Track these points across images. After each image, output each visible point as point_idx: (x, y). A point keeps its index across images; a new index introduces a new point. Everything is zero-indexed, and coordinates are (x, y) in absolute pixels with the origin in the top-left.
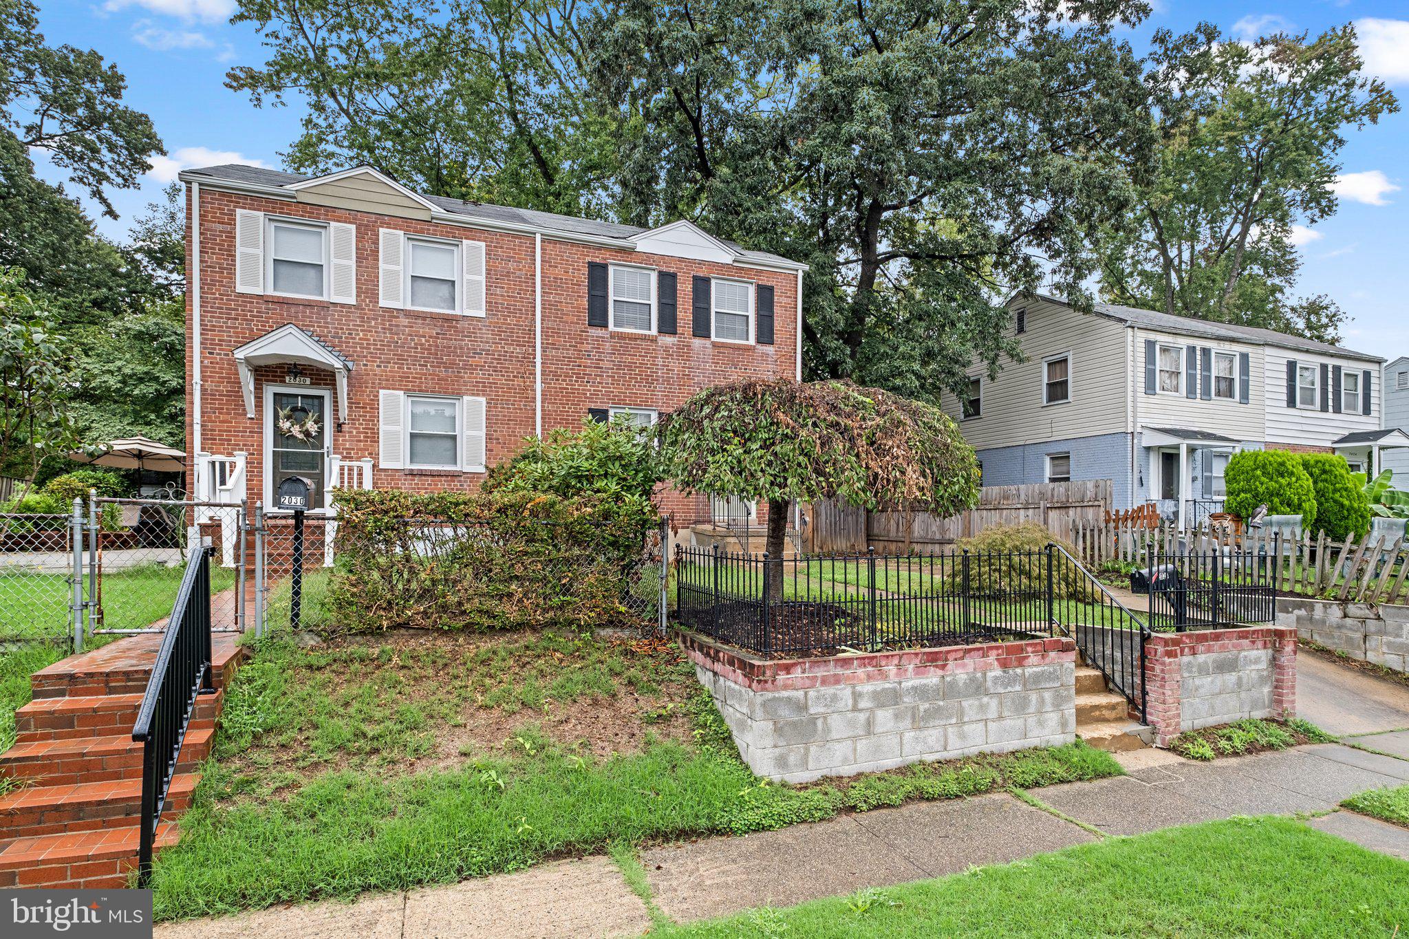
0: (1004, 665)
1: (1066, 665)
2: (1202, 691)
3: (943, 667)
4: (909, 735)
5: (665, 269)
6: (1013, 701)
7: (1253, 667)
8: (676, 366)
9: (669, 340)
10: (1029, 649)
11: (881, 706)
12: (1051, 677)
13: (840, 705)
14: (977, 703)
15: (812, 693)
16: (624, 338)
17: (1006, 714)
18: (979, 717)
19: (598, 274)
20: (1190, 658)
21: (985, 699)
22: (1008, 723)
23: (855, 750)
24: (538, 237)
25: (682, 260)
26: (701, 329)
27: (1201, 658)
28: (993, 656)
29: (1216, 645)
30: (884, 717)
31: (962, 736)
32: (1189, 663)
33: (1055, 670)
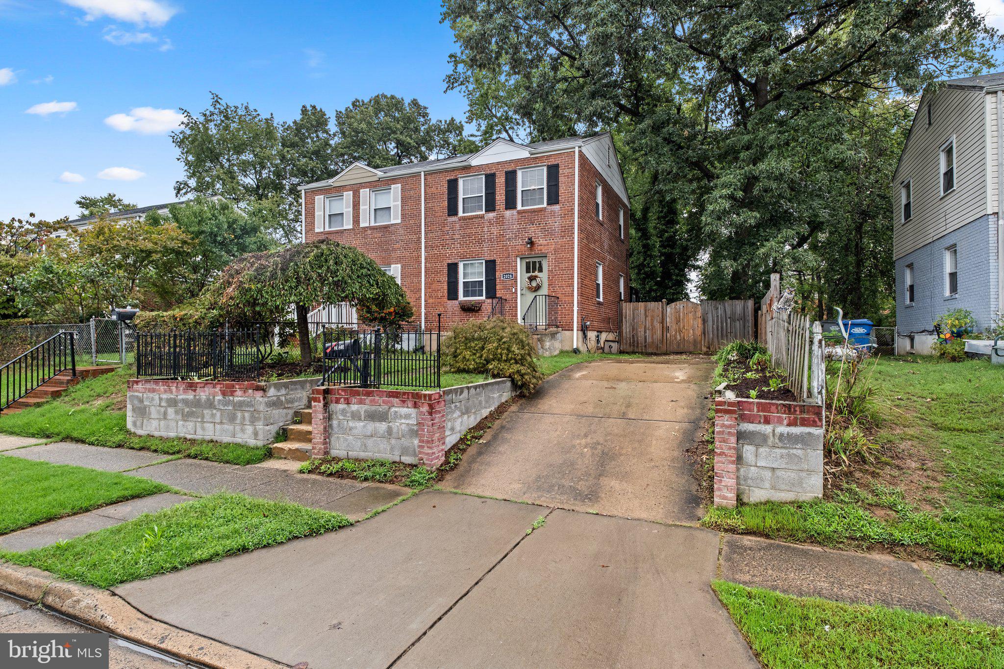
0: (224, 394)
1: (258, 398)
2: (355, 431)
3: (195, 391)
4: (180, 423)
5: (488, 172)
6: (228, 415)
7: (403, 421)
8: (495, 230)
9: (491, 215)
10: (237, 387)
11: (170, 406)
12: (249, 404)
13: (155, 402)
14: (210, 412)
15: (145, 395)
16: (466, 220)
17: (224, 421)
18: (211, 420)
19: (453, 185)
20: (345, 406)
21: (214, 411)
22: (226, 426)
23: (159, 425)
24: (423, 174)
25: (498, 163)
26: (510, 203)
27: (354, 407)
28: (217, 389)
29: (368, 400)
30: (171, 411)
31: (203, 429)
32: (344, 409)
33: (251, 401)
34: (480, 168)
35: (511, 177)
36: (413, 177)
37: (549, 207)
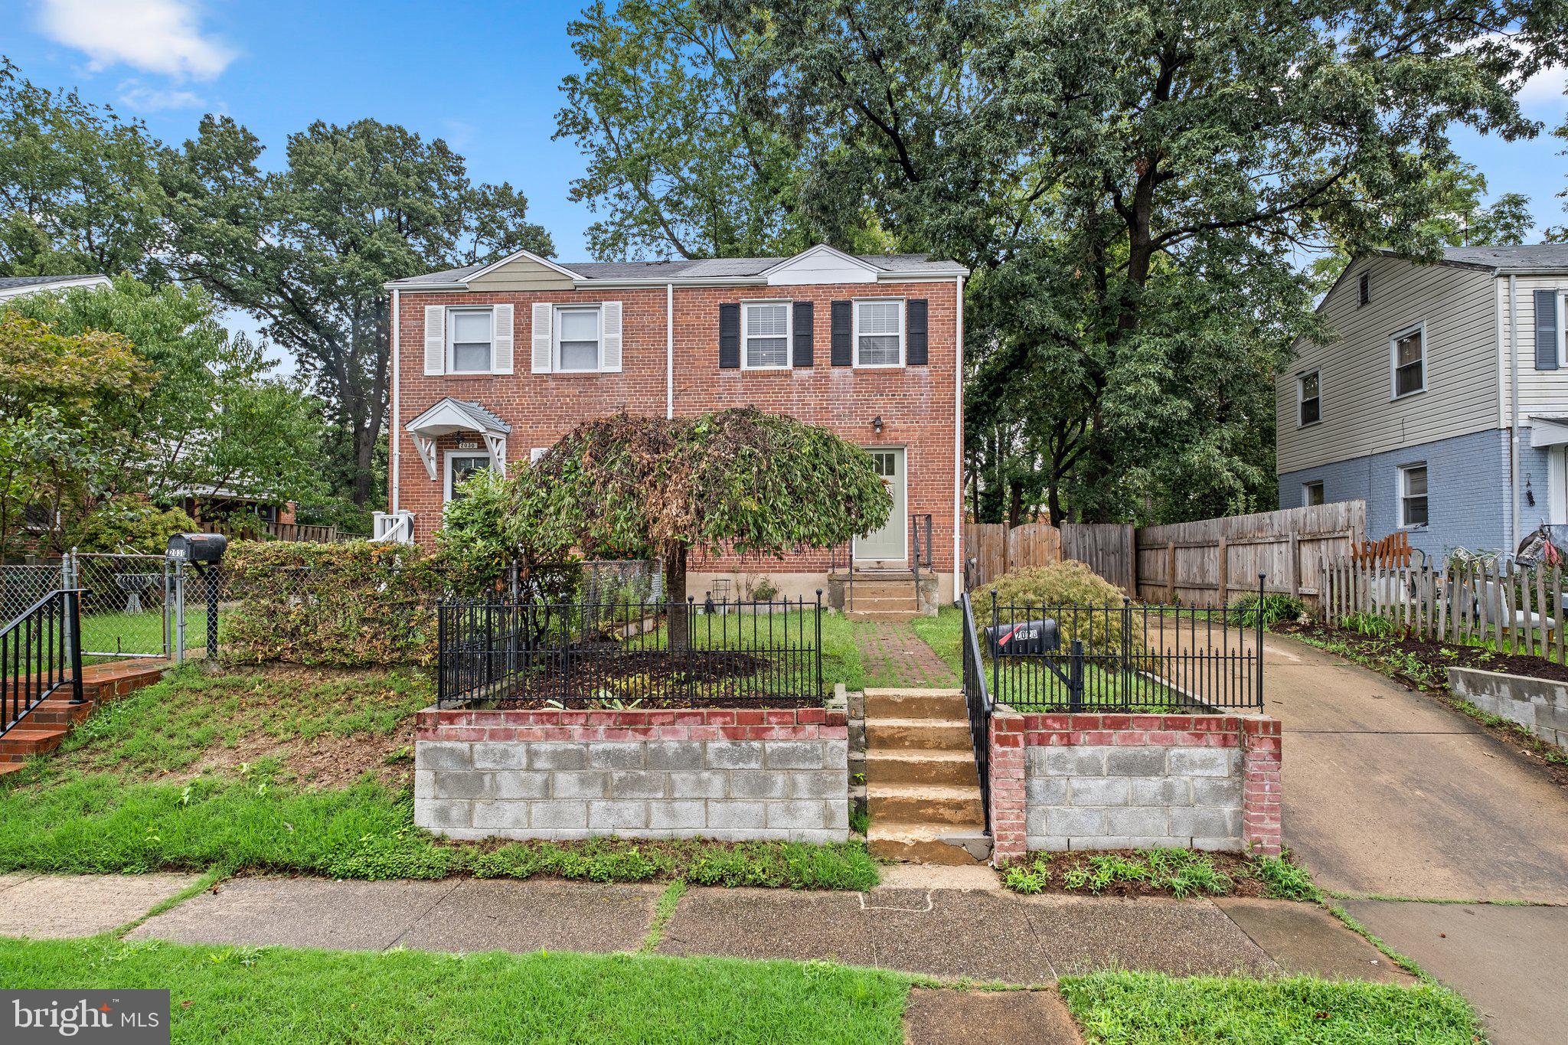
0: (733, 735)
1: (832, 743)
2: (1085, 798)
3: (645, 732)
4: (598, 806)
5: (800, 299)
6: (747, 780)
7: (1198, 772)
8: (812, 400)
9: (805, 373)
10: (773, 719)
11: (563, 768)
12: (805, 756)
13: (513, 763)
14: (693, 777)
15: (478, 747)
16: (755, 377)
17: (735, 794)
18: (696, 795)
19: (729, 316)
20: (1063, 750)
21: (706, 775)
22: (740, 806)
23: (529, 813)
24: (670, 288)
25: (819, 286)
26: (841, 355)
27: (1084, 752)
28: (716, 725)
29: (1117, 735)
30: (566, 782)
31: (672, 815)
32: (1058, 757)
33: (814, 749)
34: (782, 290)
35: (841, 312)
36: (648, 291)
37: (910, 369)
